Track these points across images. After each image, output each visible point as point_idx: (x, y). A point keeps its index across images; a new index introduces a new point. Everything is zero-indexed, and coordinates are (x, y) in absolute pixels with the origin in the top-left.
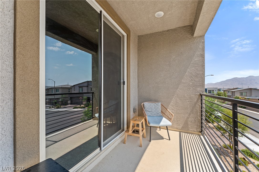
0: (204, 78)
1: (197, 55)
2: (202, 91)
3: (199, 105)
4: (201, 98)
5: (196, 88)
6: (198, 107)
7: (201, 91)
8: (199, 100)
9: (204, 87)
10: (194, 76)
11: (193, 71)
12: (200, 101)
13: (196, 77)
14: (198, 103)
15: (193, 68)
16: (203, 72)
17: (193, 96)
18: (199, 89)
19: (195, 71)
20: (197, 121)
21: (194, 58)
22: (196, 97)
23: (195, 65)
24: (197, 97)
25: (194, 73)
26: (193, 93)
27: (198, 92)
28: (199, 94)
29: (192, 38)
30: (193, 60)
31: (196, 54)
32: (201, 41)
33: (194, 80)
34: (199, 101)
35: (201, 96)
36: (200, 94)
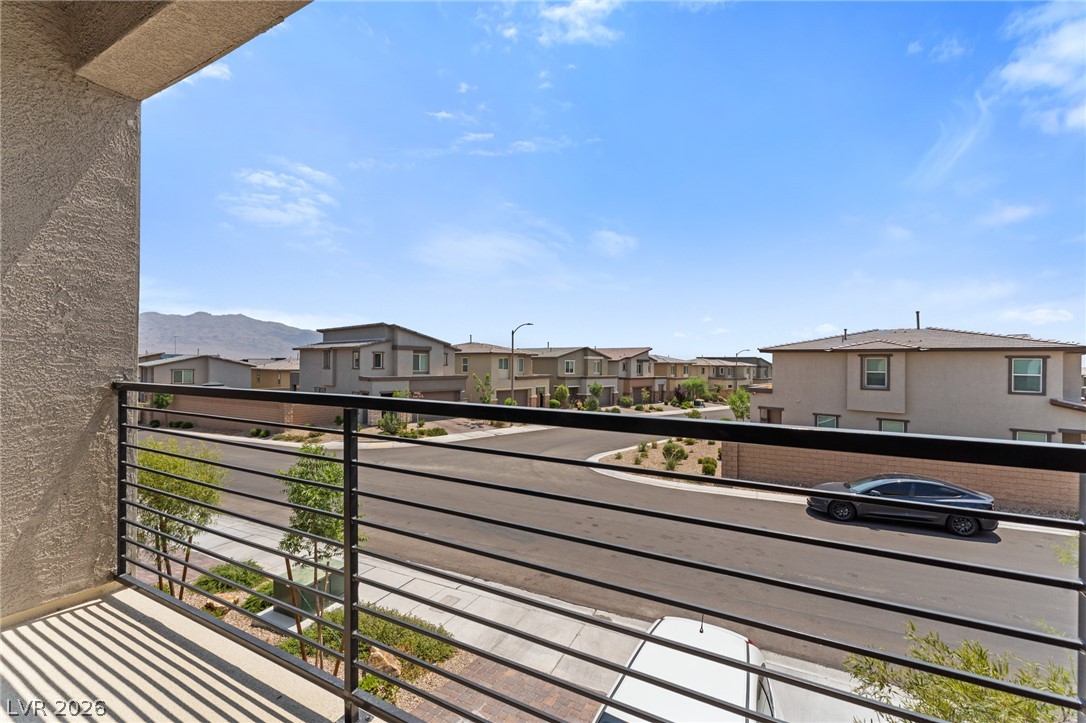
0: (133, 307)
1: (95, 178)
2: (122, 370)
3: (107, 443)
4: (120, 403)
5: (90, 354)
6: (98, 455)
7: (116, 368)
8: (108, 417)
9: (136, 350)
10: (74, 288)
11: (72, 259)
12: (110, 420)
13: (88, 296)
14: (103, 430)
15: (73, 246)
16: (129, 277)
17: (71, 398)
18: (105, 360)
19: (85, 263)
20: (94, 528)
21: (78, 188)
22: (90, 400)
23: (79, 227)
24: (95, 402)
25: (74, 271)
26: (67, 380)
27: (99, 376)
28: (104, 385)
29: (66, 77)
30: (67, 199)
31: (92, 173)
32: (123, 123)
33: (78, 314)
34: (105, 422)
35: (116, 398)
36: (114, 386)
